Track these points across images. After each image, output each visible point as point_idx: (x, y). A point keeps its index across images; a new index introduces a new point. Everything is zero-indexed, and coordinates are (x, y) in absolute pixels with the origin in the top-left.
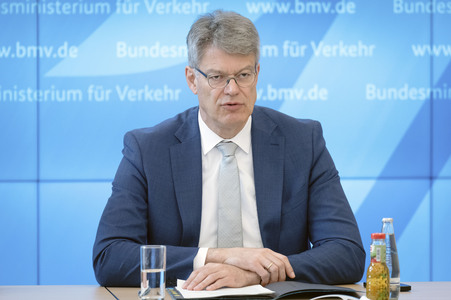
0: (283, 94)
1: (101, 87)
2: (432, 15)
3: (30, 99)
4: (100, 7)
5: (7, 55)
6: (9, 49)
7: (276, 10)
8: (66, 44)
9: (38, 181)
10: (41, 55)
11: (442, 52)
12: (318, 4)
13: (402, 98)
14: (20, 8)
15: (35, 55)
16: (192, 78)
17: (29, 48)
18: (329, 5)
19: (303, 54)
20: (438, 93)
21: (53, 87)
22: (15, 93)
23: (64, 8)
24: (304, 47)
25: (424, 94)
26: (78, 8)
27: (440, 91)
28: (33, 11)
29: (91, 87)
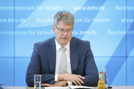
0: (84, 33)
1: (32, 31)
2: (127, 10)
3: (12, 34)
4: (32, 8)
5: (5, 22)
6: (6, 20)
7: (82, 9)
8: (22, 18)
9: (14, 57)
10: (15, 21)
11: (129, 21)
12: (94, 7)
13: (118, 34)
14: (9, 8)
15: (13, 21)
16: (54, 29)
17: (12, 20)
18: (97, 7)
19: (90, 21)
20: (128, 33)
21: (18, 31)
22: (8, 32)
23: (22, 8)
24: (90, 20)
25: (124, 33)
26: (26, 8)
27: (129, 32)
28: (13, 9)
29: (29, 30)
